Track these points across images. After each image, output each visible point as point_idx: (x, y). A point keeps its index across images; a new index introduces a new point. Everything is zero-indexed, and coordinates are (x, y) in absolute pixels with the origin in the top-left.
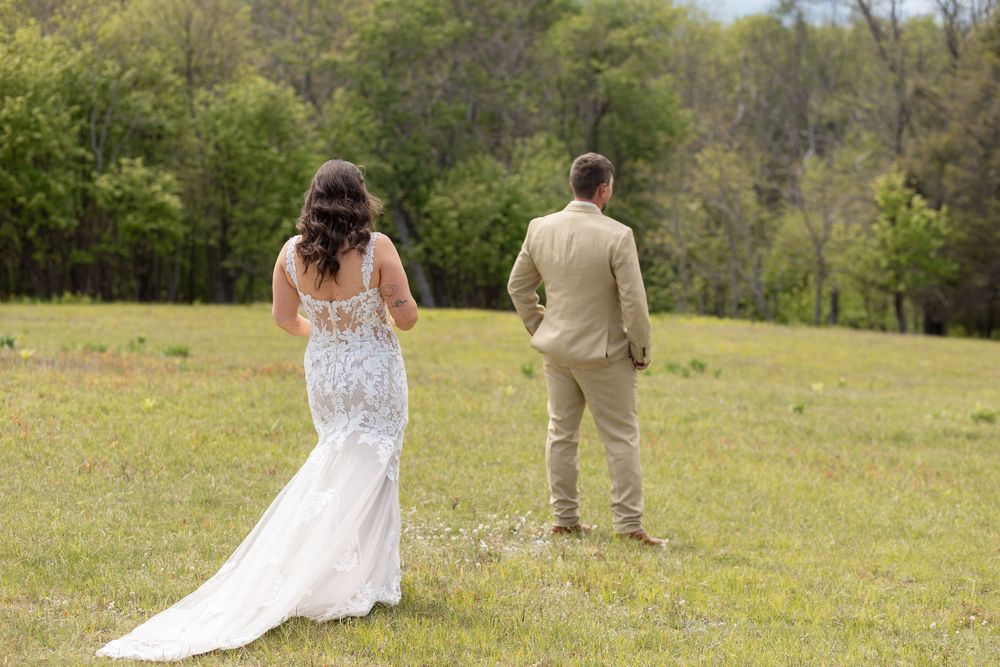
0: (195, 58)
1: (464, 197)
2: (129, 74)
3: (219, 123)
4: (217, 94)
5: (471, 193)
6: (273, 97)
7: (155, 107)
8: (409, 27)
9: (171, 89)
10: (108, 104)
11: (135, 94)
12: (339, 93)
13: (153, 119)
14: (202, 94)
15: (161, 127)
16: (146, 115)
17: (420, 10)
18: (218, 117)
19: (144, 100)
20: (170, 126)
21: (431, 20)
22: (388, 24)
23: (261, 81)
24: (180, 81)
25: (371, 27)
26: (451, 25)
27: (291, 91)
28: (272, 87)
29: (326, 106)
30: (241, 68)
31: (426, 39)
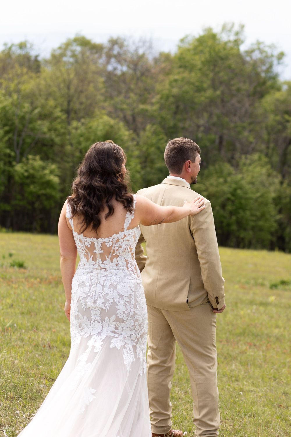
0: (72, 104)
1: (212, 185)
2: (36, 111)
3: (82, 139)
4: (83, 124)
5: (215, 183)
6: (112, 127)
7: (50, 130)
8: (187, 92)
9: (59, 120)
10: (24, 126)
11: (39, 122)
12: (148, 127)
13: (48, 136)
14: (75, 124)
15: (52, 140)
16: (44, 133)
17: (193, 84)
18: (81, 135)
19: (43, 126)
20: (57, 140)
21: (199, 89)
22: (175, 91)
23: (106, 118)
24: (64, 117)
25: (166, 92)
26: (209, 93)
27: (121, 124)
28: (112, 122)
29: (142, 133)
30: (97, 112)
31: (196, 100)
